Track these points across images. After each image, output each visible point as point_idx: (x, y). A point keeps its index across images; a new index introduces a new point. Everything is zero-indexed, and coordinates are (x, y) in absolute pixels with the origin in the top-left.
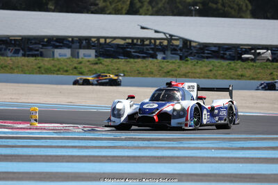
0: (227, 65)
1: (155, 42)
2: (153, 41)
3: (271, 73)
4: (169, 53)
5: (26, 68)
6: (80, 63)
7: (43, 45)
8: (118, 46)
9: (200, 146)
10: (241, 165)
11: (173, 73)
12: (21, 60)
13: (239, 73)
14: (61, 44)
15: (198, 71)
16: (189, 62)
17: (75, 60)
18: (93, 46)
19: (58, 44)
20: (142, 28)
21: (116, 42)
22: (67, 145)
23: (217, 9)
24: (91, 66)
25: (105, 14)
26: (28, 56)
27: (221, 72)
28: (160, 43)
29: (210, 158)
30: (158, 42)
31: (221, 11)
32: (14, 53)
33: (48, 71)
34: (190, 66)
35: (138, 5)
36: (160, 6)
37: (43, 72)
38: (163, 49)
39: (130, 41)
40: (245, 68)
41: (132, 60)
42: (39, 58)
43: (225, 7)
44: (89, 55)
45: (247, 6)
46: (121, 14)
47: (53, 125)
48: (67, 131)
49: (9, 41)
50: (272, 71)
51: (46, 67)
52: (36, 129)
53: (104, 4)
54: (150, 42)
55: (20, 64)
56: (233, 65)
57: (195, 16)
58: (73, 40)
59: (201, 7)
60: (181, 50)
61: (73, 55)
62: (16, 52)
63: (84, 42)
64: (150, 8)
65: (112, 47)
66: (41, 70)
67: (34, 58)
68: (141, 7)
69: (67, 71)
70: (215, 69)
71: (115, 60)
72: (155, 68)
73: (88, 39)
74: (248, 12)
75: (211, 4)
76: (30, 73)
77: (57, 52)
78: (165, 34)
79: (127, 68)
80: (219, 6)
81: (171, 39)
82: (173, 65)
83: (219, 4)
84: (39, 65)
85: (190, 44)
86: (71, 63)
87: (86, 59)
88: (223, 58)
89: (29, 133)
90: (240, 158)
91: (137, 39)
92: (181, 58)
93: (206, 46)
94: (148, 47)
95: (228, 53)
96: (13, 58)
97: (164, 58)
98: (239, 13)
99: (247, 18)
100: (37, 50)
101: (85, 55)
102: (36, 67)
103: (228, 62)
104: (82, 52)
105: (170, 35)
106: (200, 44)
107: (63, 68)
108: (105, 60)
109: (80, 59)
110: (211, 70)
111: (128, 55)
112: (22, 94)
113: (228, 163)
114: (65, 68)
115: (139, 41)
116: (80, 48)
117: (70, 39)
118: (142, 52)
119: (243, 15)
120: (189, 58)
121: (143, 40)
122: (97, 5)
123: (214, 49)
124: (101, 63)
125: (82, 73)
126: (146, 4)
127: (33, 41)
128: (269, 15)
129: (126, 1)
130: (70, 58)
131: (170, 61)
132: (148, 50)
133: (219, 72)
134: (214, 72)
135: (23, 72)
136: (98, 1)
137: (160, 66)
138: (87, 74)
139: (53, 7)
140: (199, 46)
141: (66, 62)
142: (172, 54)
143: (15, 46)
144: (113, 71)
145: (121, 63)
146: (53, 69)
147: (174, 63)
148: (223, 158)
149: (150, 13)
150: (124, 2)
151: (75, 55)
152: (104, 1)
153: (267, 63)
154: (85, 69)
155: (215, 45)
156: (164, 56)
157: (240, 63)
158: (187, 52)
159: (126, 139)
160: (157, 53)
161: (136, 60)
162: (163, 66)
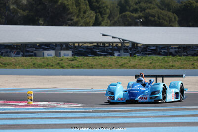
0: (162, 59)
1: (113, 44)
2: (111, 44)
3: (193, 64)
4: (122, 52)
5: (24, 64)
6: (62, 60)
7: (36, 49)
8: (87, 48)
9: (144, 115)
10: (171, 127)
11: (125, 65)
12: (21, 59)
13: (171, 64)
14: (48, 48)
15: (143, 63)
16: (136, 58)
17: (58, 58)
18: (71, 48)
19: (46, 48)
20: (104, 35)
21: (86, 45)
22: (52, 116)
23: (155, 21)
24: (69, 62)
25: (78, 26)
26: (26, 56)
27: (158, 64)
28: (117, 45)
29: (150, 123)
30: (115, 44)
31: (158, 22)
32: (16, 55)
33: (40, 66)
34: (137, 60)
35: (101, 19)
36: (116, 19)
37: (37, 67)
38: (118, 49)
39: (96, 44)
40: (175, 61)
41: (97, 57)
42: (34, 57)
43: (160, 19)
44: (67, 54)
45: (175, 18)
46: (89, 26)
47: (43, 103)
48: (53, 107)
49: (13, 46)
50: (193, 62)
51: (38, 63)
52: (32, 106)
53: (77, 19)
54: (110, 45)
55: (21, 62)
56: (166, 59)
57: (140, 26)
58: (56, 44)
59: (144, 20)
60: (130, 49)
61: (56, 55)
62: (18, 54)
63: (64, 46)
64: (109, 21)
65: (83, 49)
66: (34, 66)
67: (30, 58)
68: (103, 21)
69: (52, 66)
70: (154, 62)
71: (85, 58)
72: (113, 63)
73: (67, 44)
74: (176, 22)
75: (150, 18)
76: (27, 68)
77: (46, 53)
78: (119, 39)
79: (94, 63)
80: (156, 19)
81: (124, 42)
82: (126, 60)
83: (156, 18)
84: (33, 63)
85: (137, 45)
86: (56, 61)
87: (66, 57)
88: (159, 54)
89: (26, 109)
90: (170, 123)
91: (101, 42)
92: (131, 55)
93: (148, 47)
94: (108, 48)
95: (163, 51)
96: (16, 58)
97: (119, 56)
98: (169, 23)
99: (175, 26)
100: (32, 52)
101: (65, 55)
102: (31, 64)
103: (163, 57)
104: (63, 53)
105: (123, 40)
106: (143, 45)
107: (50, 64)
108: (79, 57)
109: (62, 58)
110: (151, 63)
111: (94, 54)
112: (22, 82)
113: (163, 126)
114: (52, 64)
115: (102, 44)
116: (62, 50)
117: (55, 44)
118: (104, 52)
119: (173, 24)
120: (136, 55)
121: (104, 43)
122: (72, 20)
123: (153, 48)
124: (76, 60)
125: (63, 67)
126: (106, 18)
127: (29, 46)
128: (190, 24)
129: (93, 17)
130: (54, 57)
131: (123, 57)
132: (108, 50)
133: (157, 64)
134: (153, 64)
135: (23, 67)
136: (73, 18)
137: (116, 61)
138: (67, 68)
139: (42, 23)
140: (143, 47)
141: (52, 60)
142: (125, 52)
143: (17, 50)
144: (85, 65)
145: (89, 59)
146: (43, 64)
147: (126, 58)
148: (159, 123)
149: (109, 25)
150: (91, 18)
151: (58, 55)
152: (78, 17)
153: (189, 57)
154: (65, 65)
155: (154, 46)
156: (119, 54)
157: (170, 58)
158: (135, 51)
159: (93, 112)
160: (114, 52)
161: (100, 57)
162: (118, 61)
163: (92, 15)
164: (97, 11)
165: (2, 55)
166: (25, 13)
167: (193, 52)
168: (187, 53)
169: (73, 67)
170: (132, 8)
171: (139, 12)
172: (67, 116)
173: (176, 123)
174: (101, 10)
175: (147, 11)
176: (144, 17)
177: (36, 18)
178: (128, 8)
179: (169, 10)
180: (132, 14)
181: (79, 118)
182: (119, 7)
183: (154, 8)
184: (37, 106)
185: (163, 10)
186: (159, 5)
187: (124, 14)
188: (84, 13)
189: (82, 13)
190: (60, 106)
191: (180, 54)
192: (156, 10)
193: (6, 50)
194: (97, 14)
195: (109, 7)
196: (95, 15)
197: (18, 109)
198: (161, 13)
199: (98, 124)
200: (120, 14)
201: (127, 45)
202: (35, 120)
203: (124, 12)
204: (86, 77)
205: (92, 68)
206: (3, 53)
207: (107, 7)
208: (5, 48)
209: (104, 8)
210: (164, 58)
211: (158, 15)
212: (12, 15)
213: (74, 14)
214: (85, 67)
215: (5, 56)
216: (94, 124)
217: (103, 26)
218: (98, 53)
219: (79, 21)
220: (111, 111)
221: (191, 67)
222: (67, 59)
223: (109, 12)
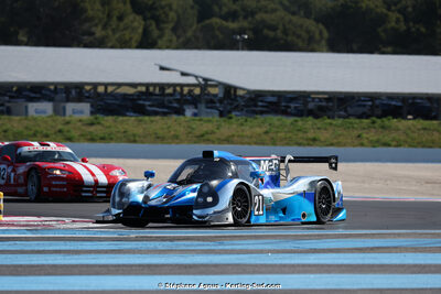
0: (291, 124)
1: (182, 90)
2: (178, 89)
3: (359, 136)
4: (202, 107)
6: (68, 123)
8: (125, 97)
9: (251, 247)
10: (312, 276)
11: (210, 137)
13: (311, 135)
14: (38, 95)
15: (248, 133)
16: (233, 120)
17: (60, 118)
18: (88, 97)
19: (33, 95)
20: (162, 68)
21: (122, 90)
22: (47, 248)
23: (275, 39)
24: (84, 128)
27: (282, 135)
28: (190, 91)
29: (266, 266)
30: (186, 90)
31: (282, 42)
33: (18, 136)
34: (234, 126)
35: (156, 33)
36: (189, 34)
37: (11, 137)
38: (194, 101)
39: (144, 89)
40: (319, 129)
41: (147, 118)
42: (5, 117)
43: (287, 35)
44: (80, 111)
45: (321, 33)
46: (130, 47)
47: (26, 218)
48: (47, 228)
50: (360, 132)
51: (15, 130)
52: (1, 225)
53: (103, 33)
54: (175, 90)
56: (300, 123)
57: (243, 49)
58: (56, 88)
59: (252, 36)
60: (221, 101)
61: (56, 111)
63: (73, 92)
64: (174, 38)
65: (116, 99)
66: (7, 135)
68: (160, 37)
69: (47, 136)
70: (274, 129)
71: (121, 118)
72: (181, 130)
73: (79, 87)
74: (324, 42)
75: (266, 31)
77: (33, 107)
78: (196, 77)
79: (139, 131)
80: (279, 33)
81: (206, 85)
82: (210, 125)
84: (4, 128)
85: (235, 91)
86: (54, 124)
87: (77, 117)
88: (285, 113)
90: (309, 265)
91: (155, 85)
92: (221, 115)
93: (260, 96)
94: (171, 98)
95: (292, 105)
97: (195, 115)
98: (309, 44)
99: (321, 51)
100: (2, 105)
101: (74, 112)
103: (292, 119)
104: (70, 107)
105: (205, 80)
106: (249, 92)
107: (41, 132)
108: (106, 118)
109: (67, 118)
110: (266, 133)
111: (141, 111)
113: (293, 273)
114: (45, 132)
115: (157, 89)
116: (68, 100)
117: (52, 87)
118: (162, 105)
119: (316, 47)
120: (233, 114)
121: (162, 87)
122: (93, 34)
123: (271, 99)
124: (99, 123)
125: (69, 139)
126: (168, 33)
128: (355, 47)
129: (138, 28)
130: (51, 116)
131: (205, 118)
132: (171, 103)
133: (279, 135)
134: (271, 135)
136: (93, 29)
137: (189, 127)
138: (79, 140)
139: (25, 39)
140: (248, 96)
141: (46, 122)
142: (208, 108)
144: (119, 135)
145: (130, 122)
146: (26, 132)
147: (210, 122)
148: (285, 266)
149: (173, 46)
150: (134, 29)
151: (59, 111)
152: (105, 27)
153: (352, 120)
154: (74, 134)
155: (273, 93)
156: (196, 111)
157: (310, 121)
158: (231, 104)
159: (137, 239)
160: (185, 107)
161: (153, 118)
162: (194, 126)
163: (136, 24)
164: (149, 15)
167: (361, 110)
168: (346, 111)
169: (92, 140)
170: (225, 10)
171: (241, 18)
172: (80, 248)
173: (322, 266)
174: (158, 13)
175: (258, 17)
176: (250, 29)
177: (12, 29)
178: (216, 9)
179: (308, 15)
180: (224, 22)
181: (106, 252)
182: (197, 7)
183: (274, 11)
184: (13, 225)
185: (294, 14)
186: (287, 3)
187: (207, 22)
188: (120, 18)
190: (63, 226)
191: (330, 113)
192: (278, 13)
194: (148, 22)
195: (174, 7)
196: (143, 23)
198: (290, 21)
199: (149, 266)
200: (199, 22)
201: (213, 91)
202: (10, 256)
203: (208, 18)
205: (135, 141)
207: (170, 6)
209: (162, 8)
210: (296, 121)
211: (284, 25)
213: (97, 21)
214: (119, 140)
216: (140, 265)
217: (160, 48)
218: (149, 108)
219: (107, 37)
220: (179, 239)
221: (356, 142)
222: (80, 121)
223: (176, 19)
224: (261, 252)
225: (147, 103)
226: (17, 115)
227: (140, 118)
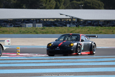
0: (95, 28)
1: (66, 20)
2: (65, 20)
3: (113, 31)
4: (71, 24)
6: (37, 29)
7: (21, 22)
8: (51, 22)
9: (84, 61)
10: (100, 68)
11: (73, 32)
12: (13, 28)
13: (100, 31)
15: (84, 31)
16: (80, 28)
17: (34, 28)
18: (41, 22)
19: (27, 22)
20: (61, 14)
21: (50, 20)
22: (31, 62)
23: (90, 6)
24: (41, 30)
25: (46, 9)
26: (16, 27)
29: (88, 66)
30: (67, 20)
31: (92, 7)
32: (10, 26)
33: (24, 33)
34: (80, 29)
35: (59, 5)
36: (68, 5)
38: (69, 23)
39: (56, 20)
40: (102, 29)
41: (57, 27)
42: (20, 27)
43: (93, 5)
44: (40, 26)
45: (102, 4)
46: (52, 9)
47: (26, 54)
48: (31, 56)
49: (8, 21)
50: (113, 30)
51: (23, 31)
52: (19, 56)
54: (64, 20)
55: (12, 30)
56: (97, 28)
57: (82, 9)
58: (33, 20)
60: (76, 23)
61: (33, 26)
62: (11, 25)
63: (38, 21)
64: (64, 6)
65: (49, 22)
66: (21, 32)
67: (18, 28)
68: (60, 6)
69: (31, 32)
71: (50, 27)
72: (66, 30)
73: (39, 19)
74: (103, 7)
75: (88, 4)
76: (17, 34)
77: (27, 25)
78: (70, 16)
79: (55, 31)
80: (91, 5)
81: (72, 18)
82: (74, 29)
83: (91, 4)
84: (20, 30)
85: (80, 20)
87: (39, 27)
88: (93, 25)
89: (16, 58)
90: (100, 65)
91: (59, 19)
92: (77, 26)
93: (86, 21)
94: (63, 22)
95: (95, 23)
96: (10, 28)
97: (70, 26)
98: (99, 7)
99: (102, 9)
100: (19, 24)
101: (38, 26)
102: (18, 31)
103: (95, 27)
104: (37, 25)
105: (72, 17)
106: (84, 20)
107: (30, 31)
109: (36, 28)
110: (88, 31)
111: (55, 25)
112: (13, 42)
113: (95, 67)
114: (31, 31)
115: (60, 20)
116: (36, 23)
117: (32, 20)
118: (61, 24)
120: (80, 26)
121: (61, 19)
123: (89, 22)
124: (45, 29)
125: (37, 33)
126: (62, 5)
127: (18, 21)
128: (111, 8)
129: (54, 4)
130: (32, 27)
131: (72, 27)
132: (63, 23)
133: (92, 31)
134: (90, 31)
135: (14, 33)
136: (43, 4)
138: (39, 33)
139: (25, 7)
141: (31, 29)
142: (73, 24)
143: (10, 23)
144: (50, 32)
145: (53, 29)
146: (26, 32)
148: (93, 65)
149: (64, 8)
150: (53, 4)
151: (34, 26)
152: (46, 4)
153: (111, 27)
154: (38, 32)
155: (90, 20)
156: (70, 25)
157: (100, 27)
158: (79, 23)
159: (55, 59)
160: (67, 24)
161: (59, 27)
162: (69, 29)
163: (54, 3)
164: (57, 0)
165: (2, 26)
166: (15, 2)
169: (43, 33)
171: (81, 1)
172: (40, 62)
173: (103, 65)
176: (84, 4)
177: (21, 5)
180: (77, 2)
181: (46, 63)
184: (22, 56)
187: (72, 2)
188: (49, 1)
189: (48, 1)
190: (36, 56)
191: (104, 25)
193: (4, 23)
194: (57, 2)
196: (55, 2)
197: (11, 58)
198: (94, 1)
199: (58, 66)
200: (70, 2)
201: (74, 20)
202: (21, 64)
204: (51, 39)
205: (54, 33)
206: (2, 25)
208: (3, 22)
211: (92, 2)
212: (8, 3)
213: (43, 2)
214: (50, 33)
215: (3, 27)
216: (55, 66)
217: (60, 9)
218: (58, 25)
219: (46, 6)
220: (66, 59)
221: (112, 33)
222: (40, 28)
223: (64, 1)
224: (87, 62)
225: (57, 23)
226: (23, 27)
227: (55, 27)
